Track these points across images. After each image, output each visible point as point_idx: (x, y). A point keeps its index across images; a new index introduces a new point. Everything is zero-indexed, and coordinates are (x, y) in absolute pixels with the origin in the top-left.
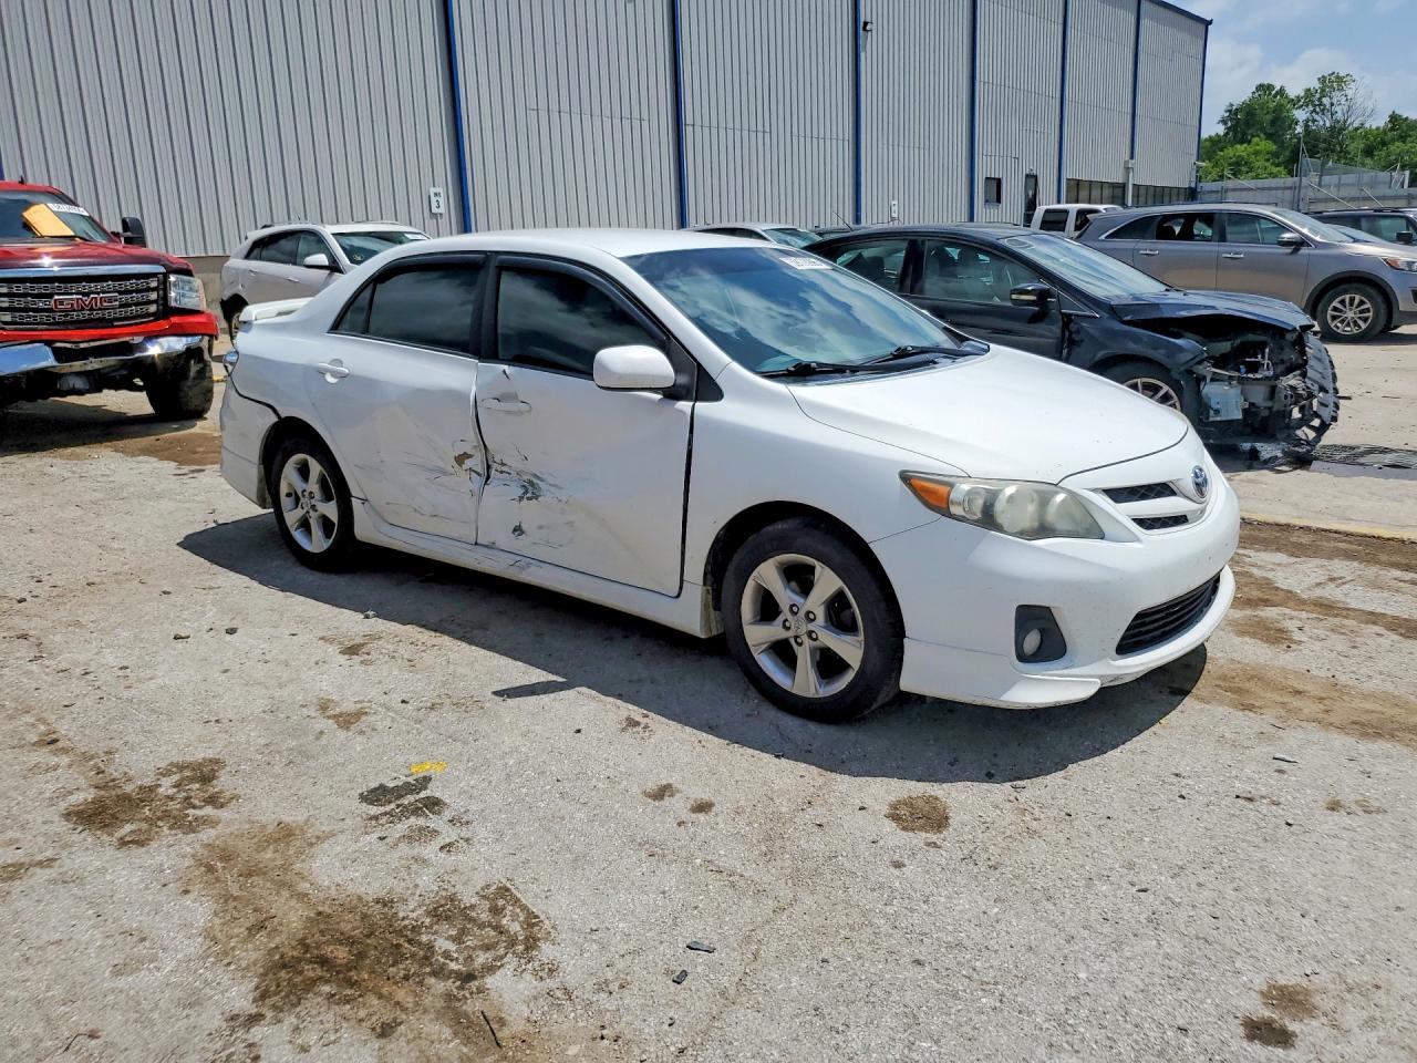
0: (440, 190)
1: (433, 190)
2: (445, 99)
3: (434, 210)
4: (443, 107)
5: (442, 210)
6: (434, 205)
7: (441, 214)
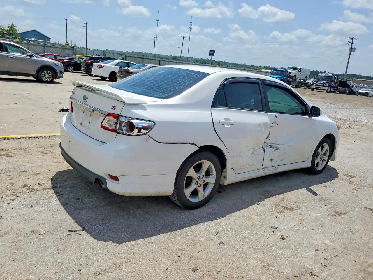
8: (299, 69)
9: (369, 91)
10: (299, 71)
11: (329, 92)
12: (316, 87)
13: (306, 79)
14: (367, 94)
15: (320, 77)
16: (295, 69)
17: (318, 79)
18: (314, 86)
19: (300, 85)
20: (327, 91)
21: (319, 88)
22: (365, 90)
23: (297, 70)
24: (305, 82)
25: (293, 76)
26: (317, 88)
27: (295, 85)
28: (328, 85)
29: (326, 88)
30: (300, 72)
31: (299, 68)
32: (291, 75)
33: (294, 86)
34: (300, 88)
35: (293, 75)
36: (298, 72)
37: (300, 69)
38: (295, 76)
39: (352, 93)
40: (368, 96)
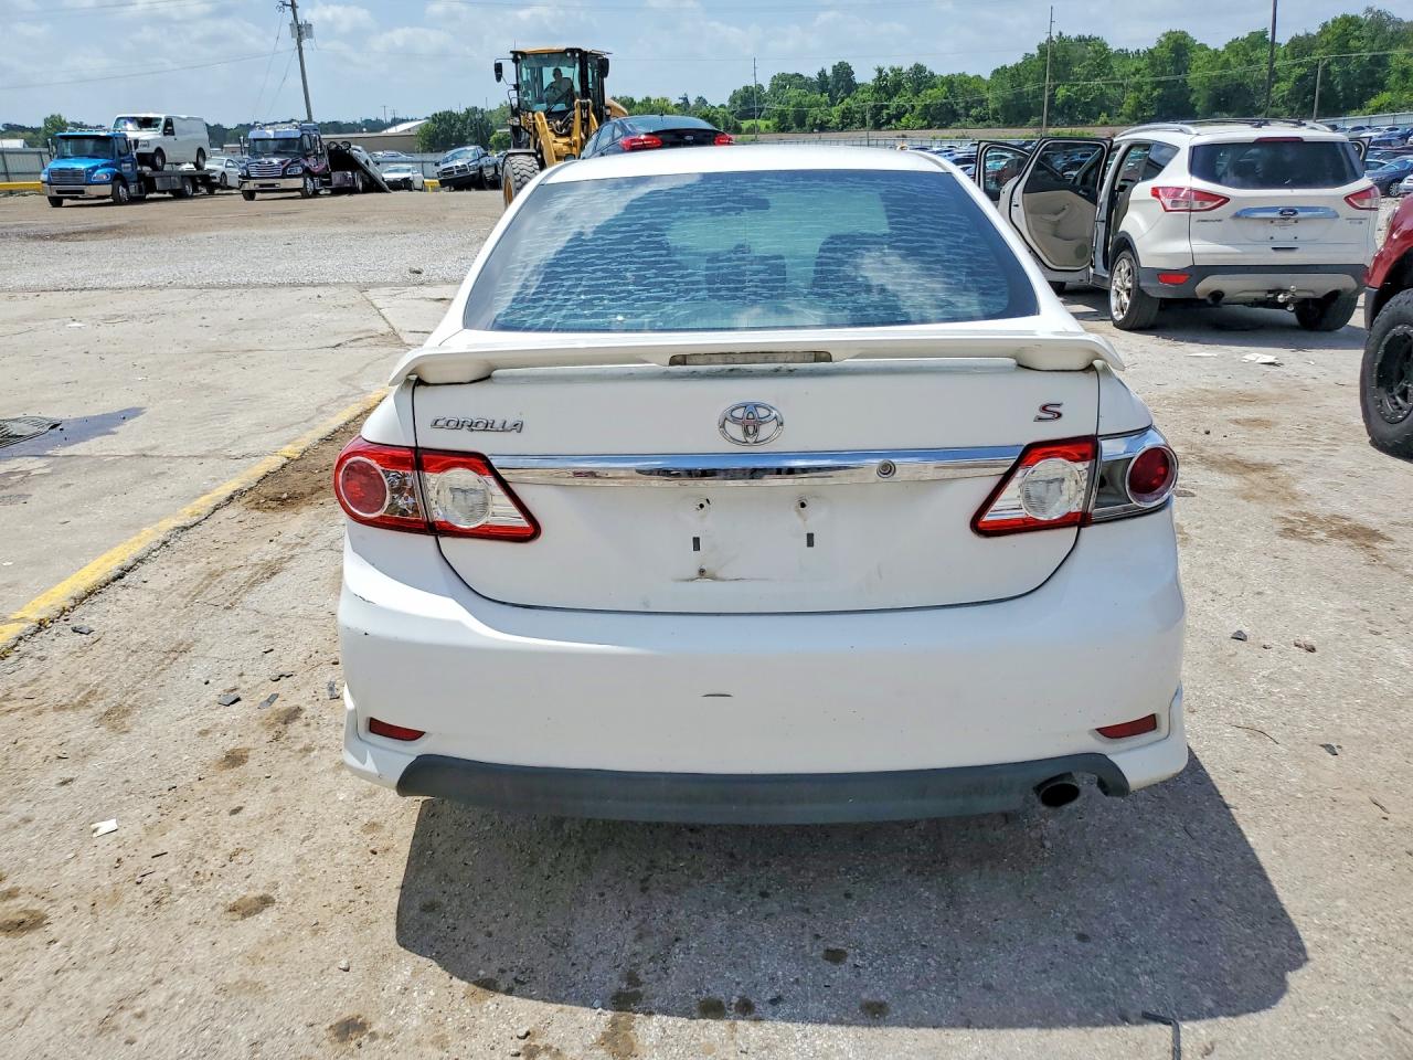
8: (162, 122)
9: (408, 170)
10: (165, 129)
11: (310, 197)
12: (261, 185)
13: (201, 160)
14: (406, 185)
15: (258, 142)
16: (146, 123)
17: (254, 153)
18: (252, 182)
19: (189, 189)
20: (305, 194)
21: (273, 185)
22: (396, 171)
23: (157, 126)
24: (200, 172)
25: (153, 155)
26: (265, 189)
27: (171, 191)
28: (299, 170)
29: (299, 183)
30: (172, 133)
31: (163, 116)
32: (141, 150)
33: (168, 195)
34: (192, 197)
35: (151, 150)
36: (165, 134)
37: (169, 122)
38: (159, 151)
39: (373, 186)
40: (411, 190)
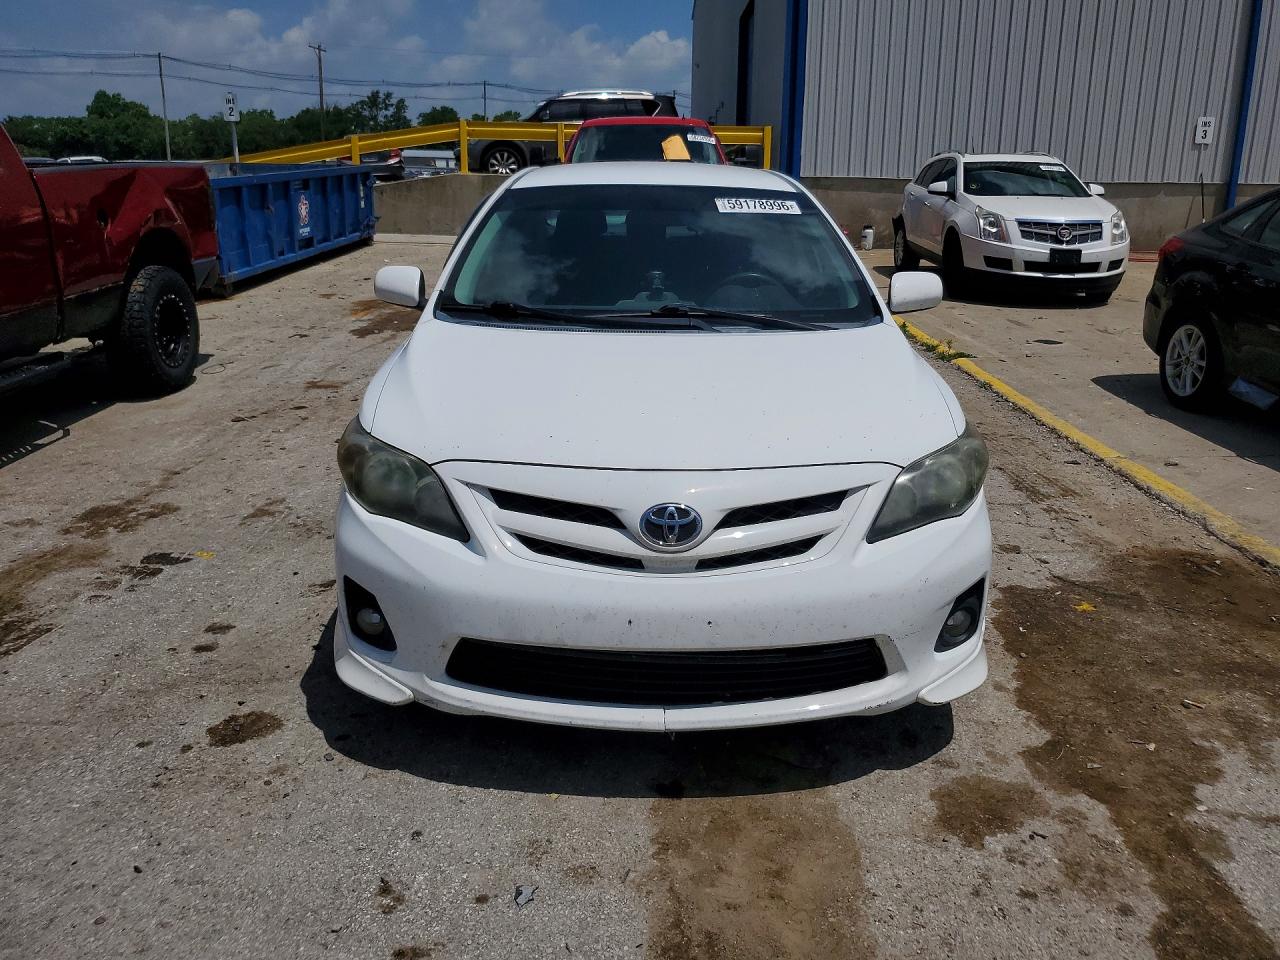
0: (1212, 119)
1: (1202, 120)
2: (1240, 29)
3: (1199, 140)
4: (1236, 37)
5: (1208, 140)
6: (1200, 133)
7: (1207, 145)
